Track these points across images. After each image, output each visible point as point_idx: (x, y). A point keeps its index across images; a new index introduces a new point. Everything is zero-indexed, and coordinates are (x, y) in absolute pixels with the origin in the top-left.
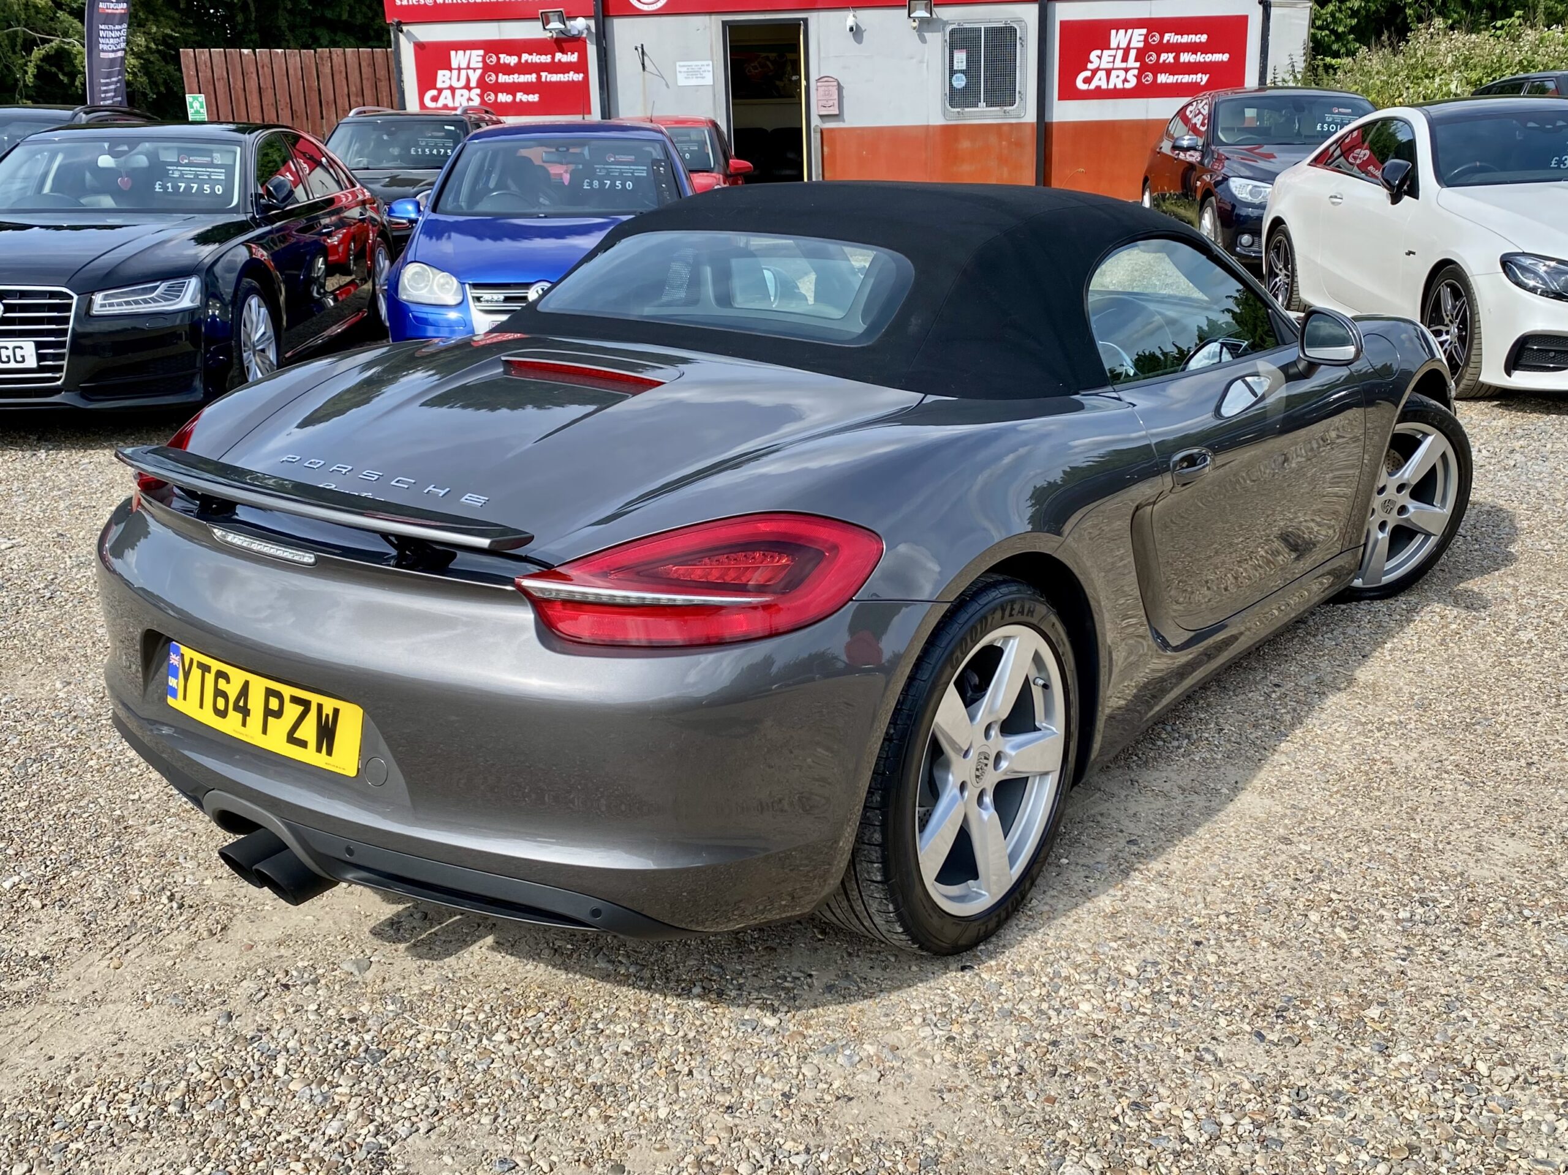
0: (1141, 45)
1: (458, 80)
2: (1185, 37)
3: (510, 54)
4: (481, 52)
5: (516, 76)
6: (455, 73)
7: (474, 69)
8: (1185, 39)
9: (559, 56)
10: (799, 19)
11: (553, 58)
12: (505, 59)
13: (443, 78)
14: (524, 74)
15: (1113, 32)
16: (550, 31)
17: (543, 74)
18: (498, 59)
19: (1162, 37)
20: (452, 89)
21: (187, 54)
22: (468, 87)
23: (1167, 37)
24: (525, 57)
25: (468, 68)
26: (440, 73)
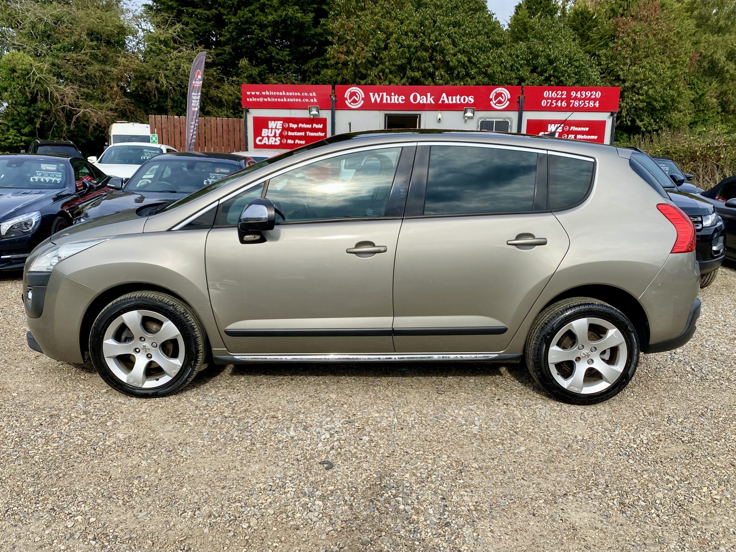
0: (561, 131)
1: (271, 133)
2: (580, 128)
3: (294, 123)
4: (282, 122)
5: (296, 133)
6: (270, 130)
7: (278, 129)
8: (579, 129)
9: (314, 125)
10: (417, 114)
11: (312, 126)
12: (291, 125)
13: (265, 132)
14: (299, 132)
15: (549, 125)
16: (312, 115)
17: (308, 133)
18: (289, 125)
19: (570, 128)
20: (268, 137)
21: (152, 118)
22: (275, 136)
23: (572, 128)
24: (300, 125)
25: (276, 128)
26: (264, 130)
